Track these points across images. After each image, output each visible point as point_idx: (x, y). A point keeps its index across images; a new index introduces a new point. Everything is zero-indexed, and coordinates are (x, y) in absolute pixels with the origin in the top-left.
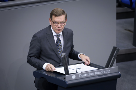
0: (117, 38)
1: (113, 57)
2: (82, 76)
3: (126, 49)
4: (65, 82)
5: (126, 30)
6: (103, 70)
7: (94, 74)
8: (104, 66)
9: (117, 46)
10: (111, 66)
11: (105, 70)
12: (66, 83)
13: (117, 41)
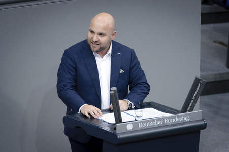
2: (142, 125)
3: (215, 73)
5: (215, 42)
6: (178, 117)
7: (163, 122)
8: (180, 109)
9: (201, 77)
10: (191, 110)
11: (181, 116)
12: (116, 136)
13: (201, 61)
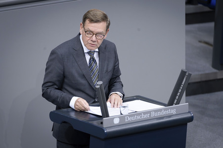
0: (186, 55)
1: (181, 88)
2: (129, 119)
3: (200, 73)
4: (102, 130)
5: (200, 42)
6: (165, 110)
7: (150, 115)
8: (166, 102)
9: (186, 69)
10: (178, 103)
11: (168, 109)
12: (104, 131)
13: (187, 61)
